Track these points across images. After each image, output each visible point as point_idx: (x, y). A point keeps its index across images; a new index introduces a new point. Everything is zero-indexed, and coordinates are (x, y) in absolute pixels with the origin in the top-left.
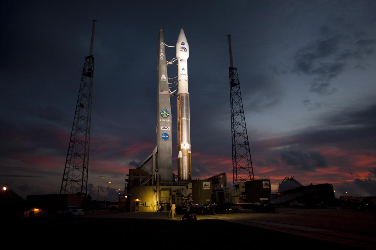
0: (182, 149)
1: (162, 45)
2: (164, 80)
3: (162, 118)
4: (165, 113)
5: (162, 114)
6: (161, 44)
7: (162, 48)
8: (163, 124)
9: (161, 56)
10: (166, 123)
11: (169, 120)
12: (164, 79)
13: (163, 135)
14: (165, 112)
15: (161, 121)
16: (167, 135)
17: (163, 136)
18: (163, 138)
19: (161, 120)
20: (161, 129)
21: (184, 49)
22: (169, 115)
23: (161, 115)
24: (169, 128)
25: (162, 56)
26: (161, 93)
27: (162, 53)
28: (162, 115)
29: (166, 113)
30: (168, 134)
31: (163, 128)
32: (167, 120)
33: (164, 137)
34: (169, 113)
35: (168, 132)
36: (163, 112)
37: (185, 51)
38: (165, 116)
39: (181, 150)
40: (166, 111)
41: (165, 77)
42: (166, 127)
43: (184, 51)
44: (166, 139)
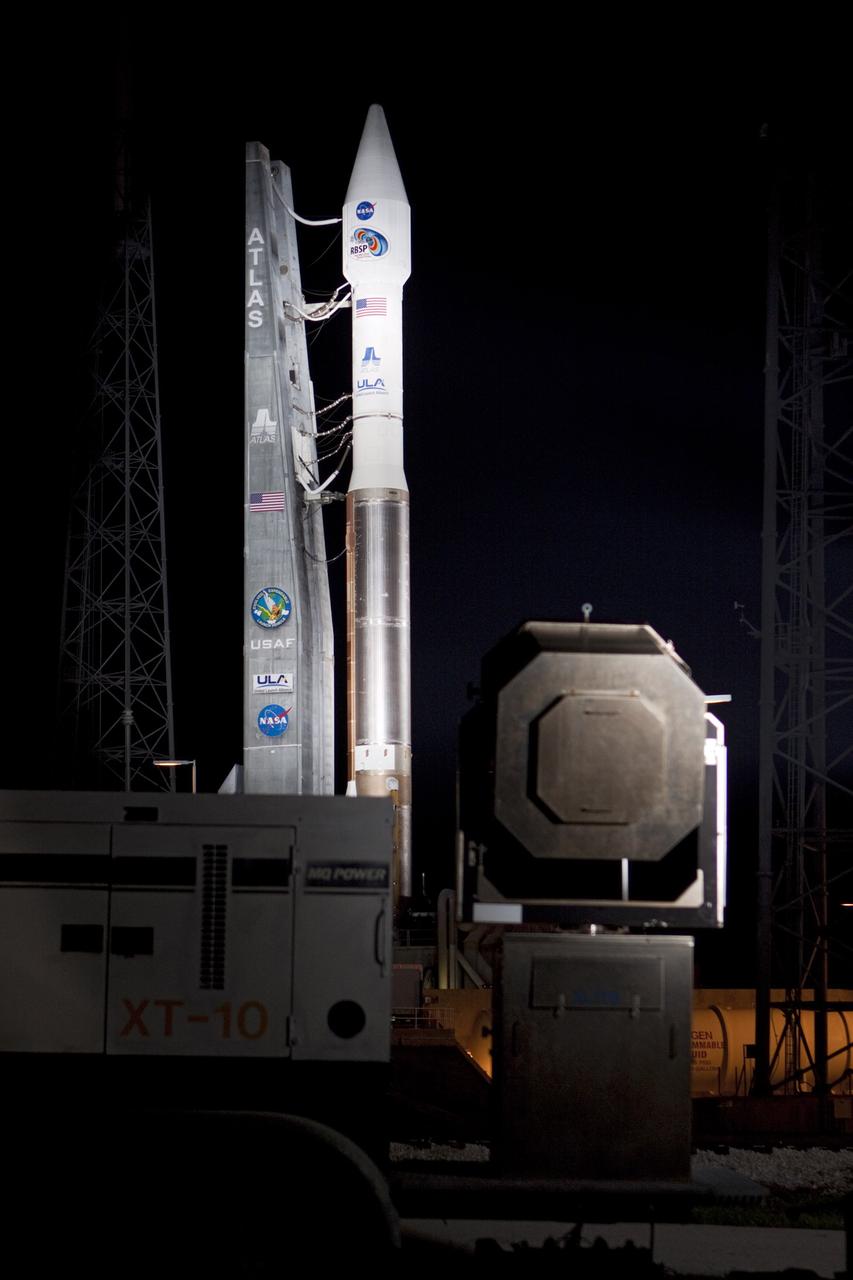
0: (358, 773)
1: (256, 244)
2: (267, 439)
3: (261, 632)
4: (271, 609)
5: (259, 613)
6: (249, 243)
7: (256, 263)
8: (261, 660)
9: (251, 309)
10: (277, 656)
11: (288, 643)
12: (264, 434)
13: (262, 715)
14: (270, 603)
15: (252, 647)
16: (282, 713)
17: (263, 721)
18: (264, 728)
19: (256, 645)
20: (256, 685)
21: (369, 240)
22: (287, 617)
23: (255, 617)
24: (289, 677)
25: (256, 306)
26: (257, 506)
27: (256, 293)
28: (260, 618)
29: (277, 605)
30: (286, 708)
31: (262, 680)
32: (279, 643)
33: (267, 726)
34: (288, 607)
35: (283, 697)
36: (262, 602)
37: (377, 251)
38: (272, 622)
39: (354, 775)
40: (276, 598)
41: (272, 419)
42: (274, 678)
43: (367, 250)
44: (274, 733)
